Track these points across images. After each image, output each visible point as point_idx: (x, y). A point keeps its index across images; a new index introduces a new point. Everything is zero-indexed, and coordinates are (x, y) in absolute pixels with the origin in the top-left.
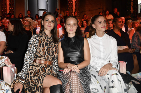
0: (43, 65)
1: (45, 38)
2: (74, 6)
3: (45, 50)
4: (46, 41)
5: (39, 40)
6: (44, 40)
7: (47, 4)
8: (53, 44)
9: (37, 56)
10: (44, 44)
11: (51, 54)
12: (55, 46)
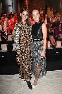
0: (26, 41)
1: (22, 24)
2: (27, 3)
3: (24, 32)
4: (23, 26)
5: (19, 26)
6: (22, 26)
8: (28, 27)
10: (22, 28)
11: (27, 34)
12: (29, 28)
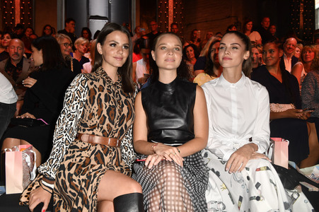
0: (99, 148)
5: (91, 87)
7: (109, 5)
9: (85, 125)
10: (103, 97)
11: (116, 121)
12: (126, 102)
